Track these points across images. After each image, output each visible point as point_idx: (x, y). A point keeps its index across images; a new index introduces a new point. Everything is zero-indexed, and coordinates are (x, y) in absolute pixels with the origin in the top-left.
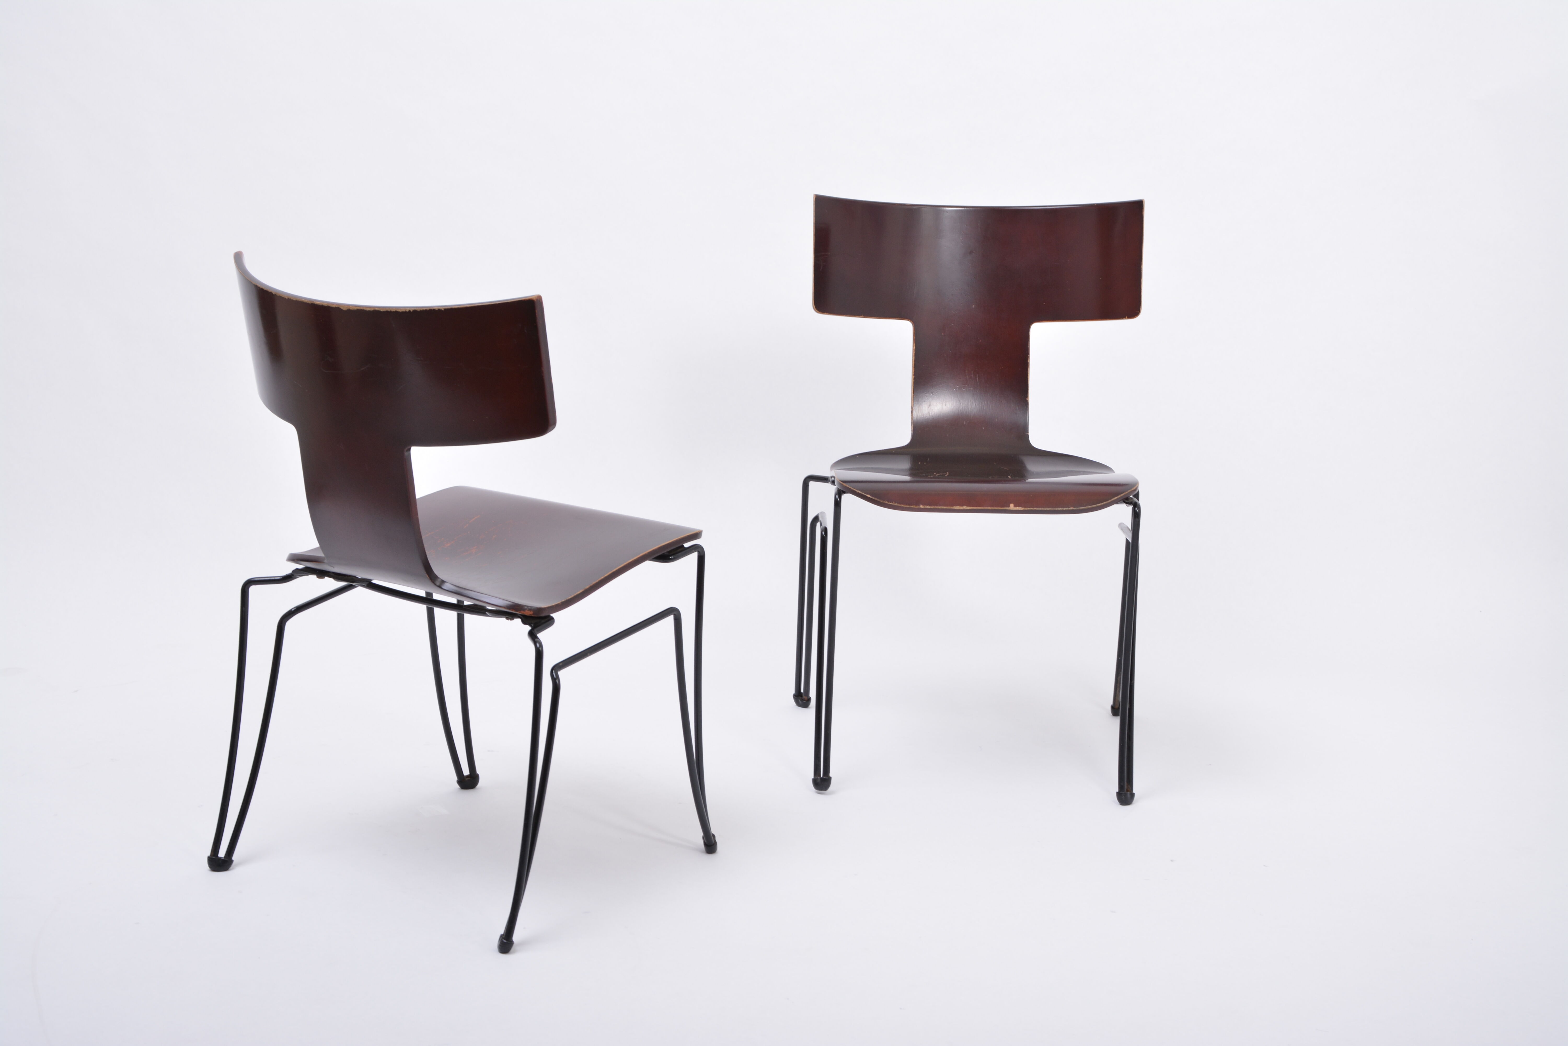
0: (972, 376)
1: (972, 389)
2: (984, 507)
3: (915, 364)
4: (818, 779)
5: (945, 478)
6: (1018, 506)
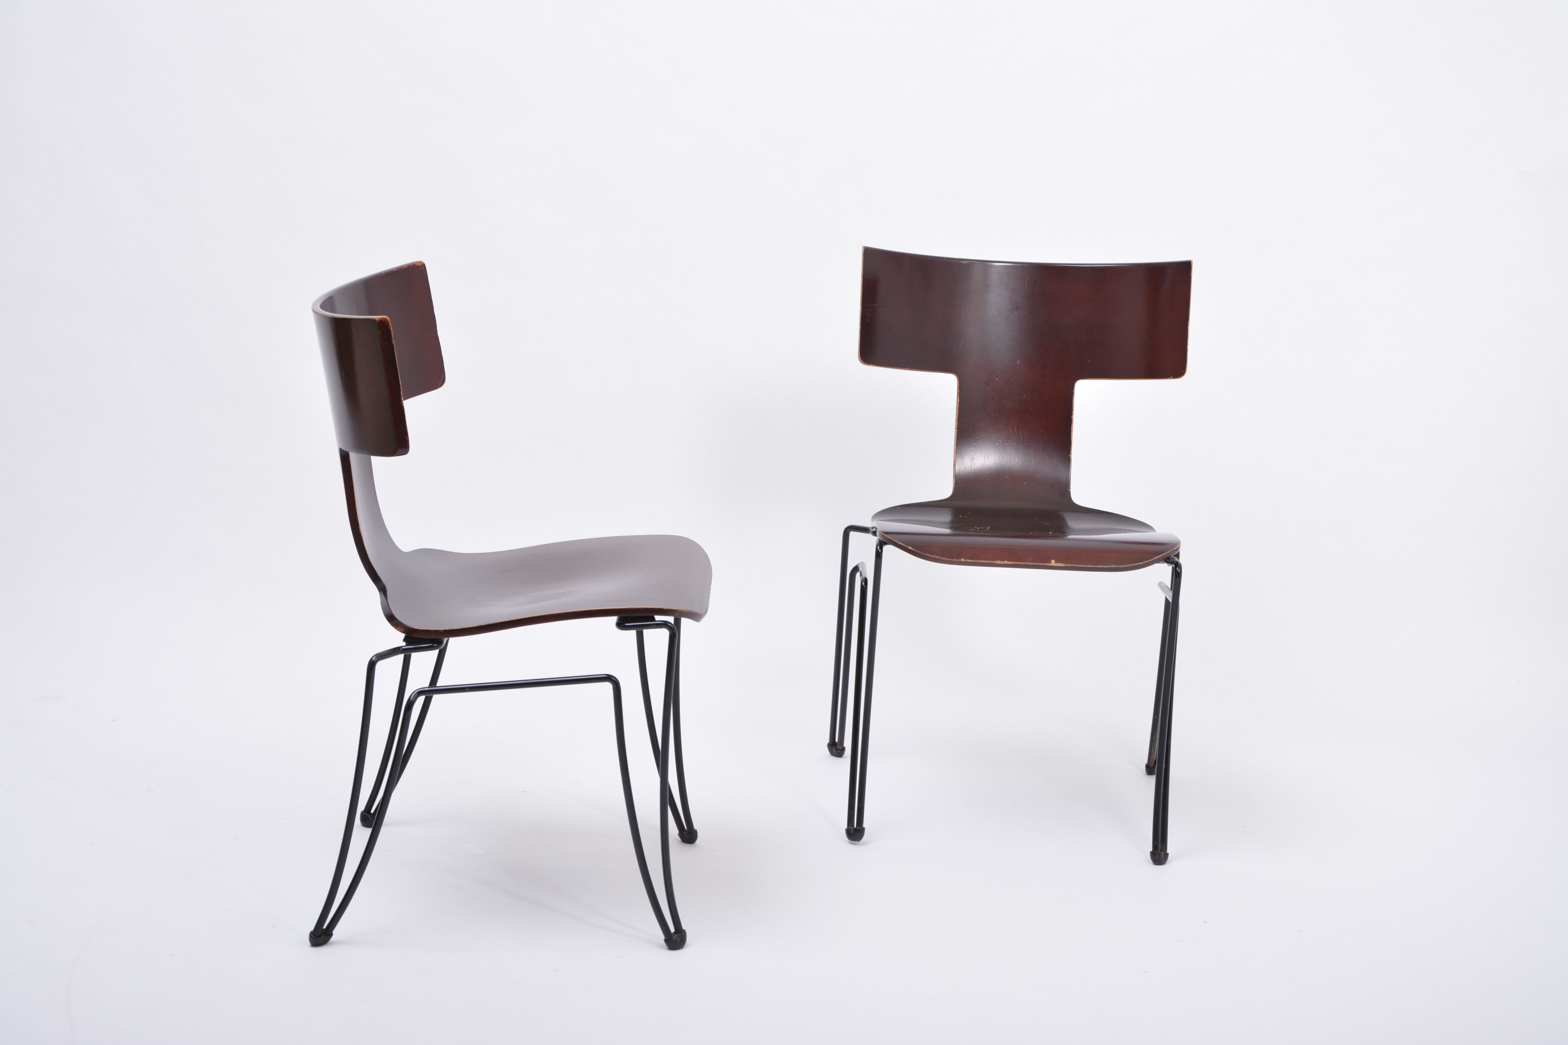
0: (1016, 431)
1: (1015, 444)
2: (1025, 562)
3: (958, 418)
4: (851, 829)
5: (986, 533)
6: (1059, 563)
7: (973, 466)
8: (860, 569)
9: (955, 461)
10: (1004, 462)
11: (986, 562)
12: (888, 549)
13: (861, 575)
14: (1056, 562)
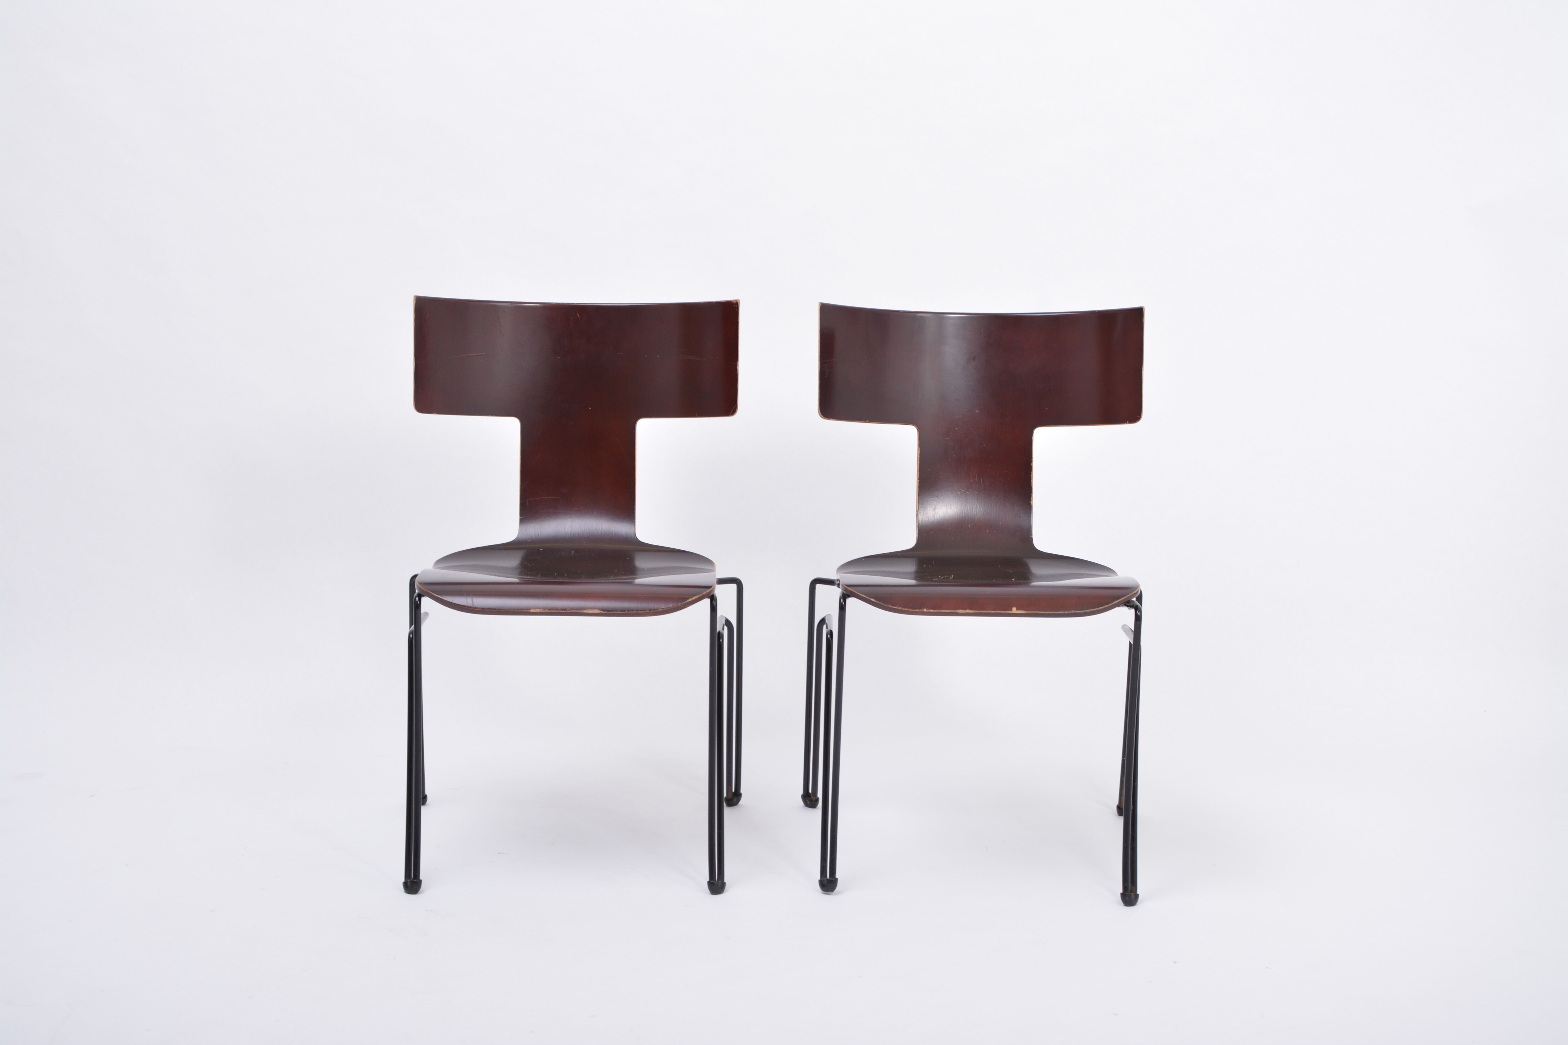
0: (976, 479)
1: (976, 492)
2: (987, 610)
3: (920, 468)
4: (824, 880)
5: (948, 582)
6: (1020, 610)
7: (935, 516)
8: (826, 621)
9: (918, 512)
10: (966, 511)
11: (948, 611)
12: (851, 602)
13: (827, 627)
14: (1017, 609)
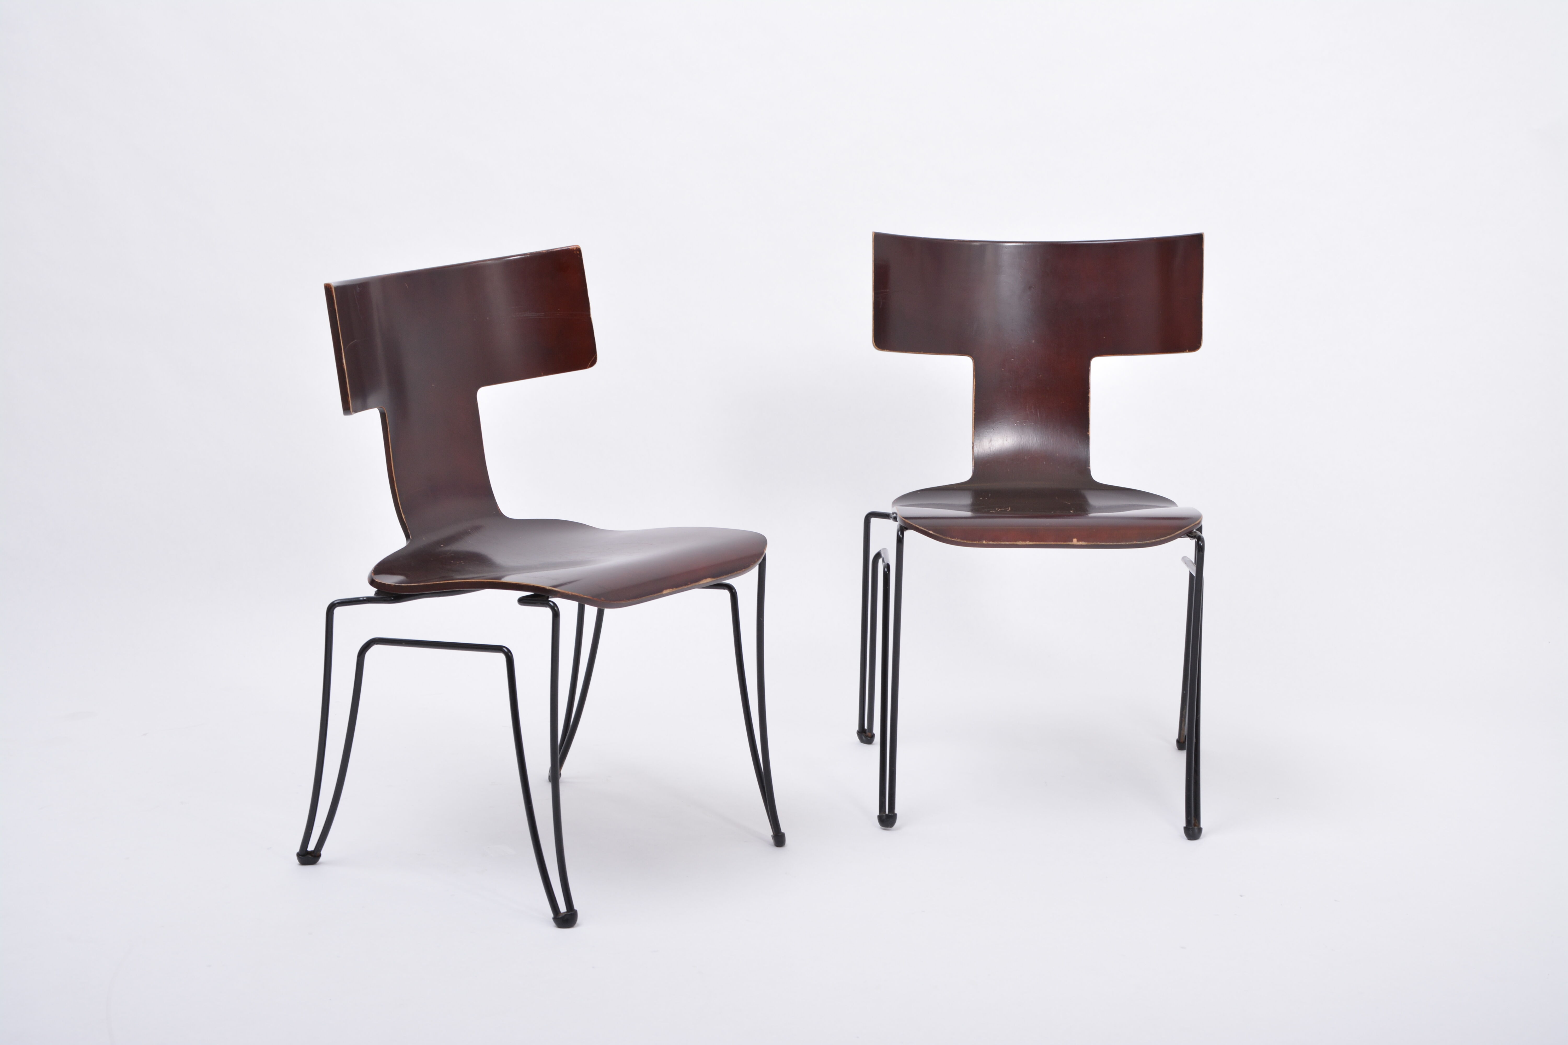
0: (1033, 410)
1: (1033, 424)
2: (1047, 542)
3: (975, 400)
4: (883, 815)
5: (1007, 514)
6: (1081, 541)
7: (991, 448)
8: (882, 555)
9: (973, 444)
10: (1022, 442)
11: (1008, 543)
13: (883, 561)
14: (1077, 541)
